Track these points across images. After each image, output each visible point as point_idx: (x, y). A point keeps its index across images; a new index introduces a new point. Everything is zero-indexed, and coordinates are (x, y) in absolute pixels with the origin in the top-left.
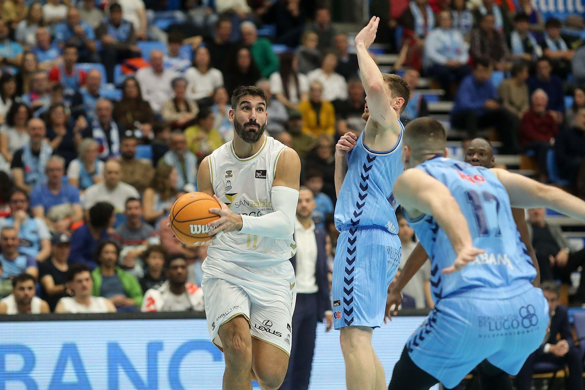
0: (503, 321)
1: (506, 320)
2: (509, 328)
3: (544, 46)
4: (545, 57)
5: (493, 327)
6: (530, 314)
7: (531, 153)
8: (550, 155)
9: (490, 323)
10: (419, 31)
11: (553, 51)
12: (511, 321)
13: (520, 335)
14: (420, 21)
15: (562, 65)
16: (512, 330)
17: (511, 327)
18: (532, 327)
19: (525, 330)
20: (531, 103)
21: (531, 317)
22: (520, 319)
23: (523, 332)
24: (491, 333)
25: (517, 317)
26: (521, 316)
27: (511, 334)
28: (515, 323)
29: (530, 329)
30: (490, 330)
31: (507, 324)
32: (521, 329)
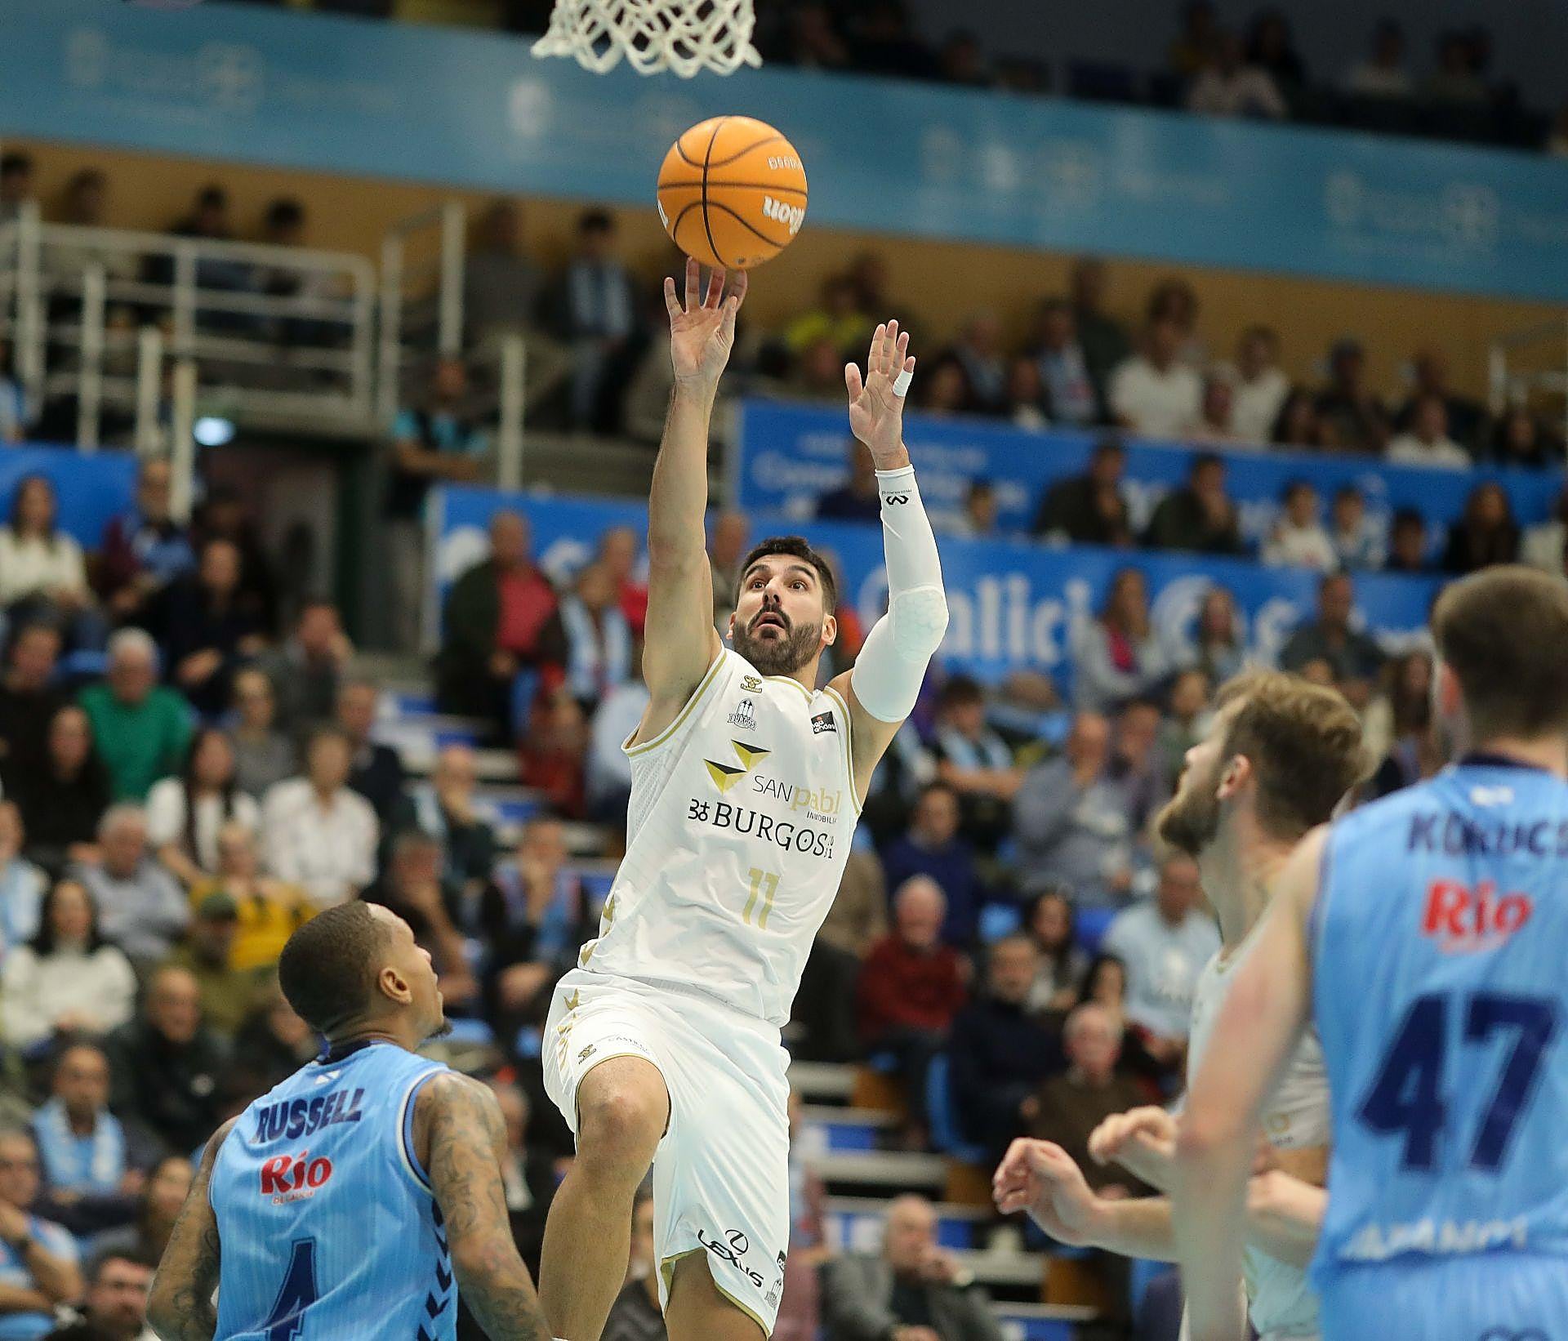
3: (939, 753)
4: (939, 784)
7: (884, 1062)
8: (937, 1075)
10: (581, 682)
11: (965, 769)
14: (585, 653)
15: (986, 814)
20: (893, 917)
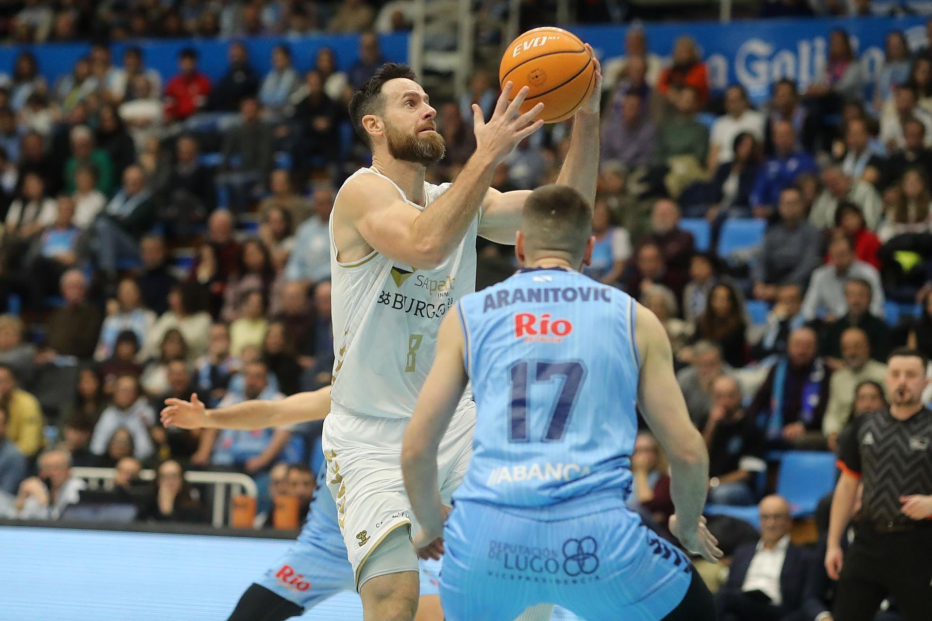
0: (531, 557)
1: (536, 557)
2: (541, 570)
5: (512, 562)
6: (583, 554)
9: (506, 556)
12: (545, 559)
13: (562, 585)
16: (545, 574)
17: (544, 570)
18: (582, 575)
19: (570, 579)
21: (584, 559)
22: (561, 559)
23: (566, 582)
24: (508, 572)
25: (556, 555)
26: (565, 555)
27: (544, 580)
28: (552, 566)
29: (578, 578)
30: (506, 566)
31: (537, 564)
32: (561, 575)
